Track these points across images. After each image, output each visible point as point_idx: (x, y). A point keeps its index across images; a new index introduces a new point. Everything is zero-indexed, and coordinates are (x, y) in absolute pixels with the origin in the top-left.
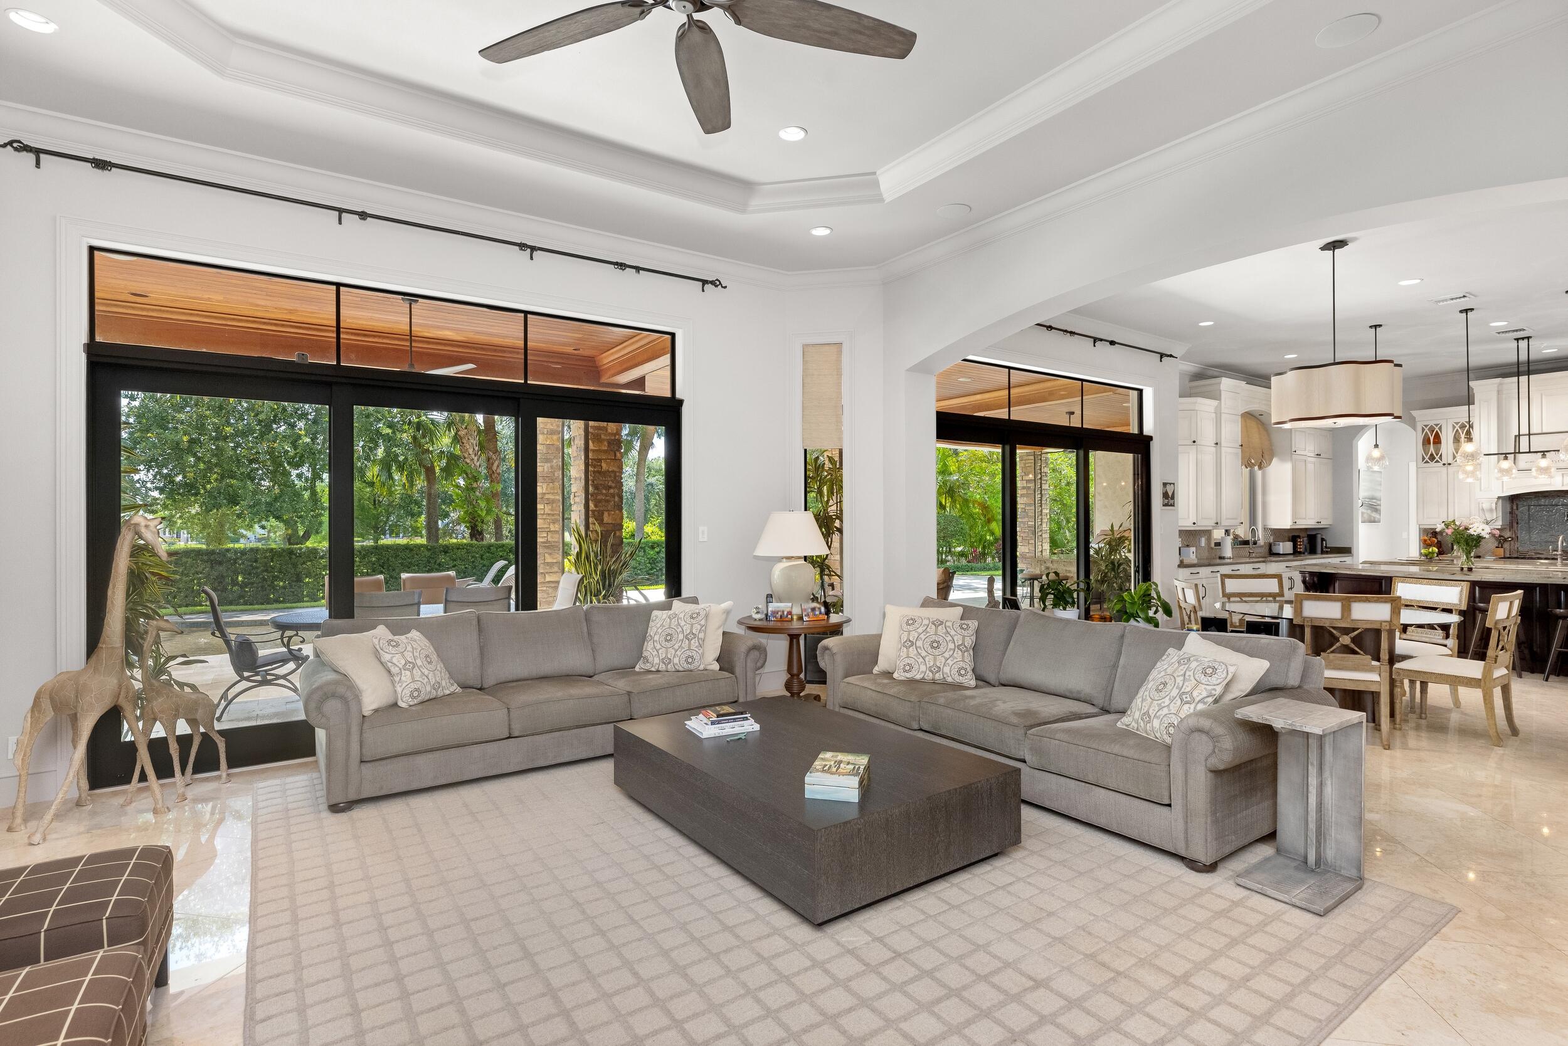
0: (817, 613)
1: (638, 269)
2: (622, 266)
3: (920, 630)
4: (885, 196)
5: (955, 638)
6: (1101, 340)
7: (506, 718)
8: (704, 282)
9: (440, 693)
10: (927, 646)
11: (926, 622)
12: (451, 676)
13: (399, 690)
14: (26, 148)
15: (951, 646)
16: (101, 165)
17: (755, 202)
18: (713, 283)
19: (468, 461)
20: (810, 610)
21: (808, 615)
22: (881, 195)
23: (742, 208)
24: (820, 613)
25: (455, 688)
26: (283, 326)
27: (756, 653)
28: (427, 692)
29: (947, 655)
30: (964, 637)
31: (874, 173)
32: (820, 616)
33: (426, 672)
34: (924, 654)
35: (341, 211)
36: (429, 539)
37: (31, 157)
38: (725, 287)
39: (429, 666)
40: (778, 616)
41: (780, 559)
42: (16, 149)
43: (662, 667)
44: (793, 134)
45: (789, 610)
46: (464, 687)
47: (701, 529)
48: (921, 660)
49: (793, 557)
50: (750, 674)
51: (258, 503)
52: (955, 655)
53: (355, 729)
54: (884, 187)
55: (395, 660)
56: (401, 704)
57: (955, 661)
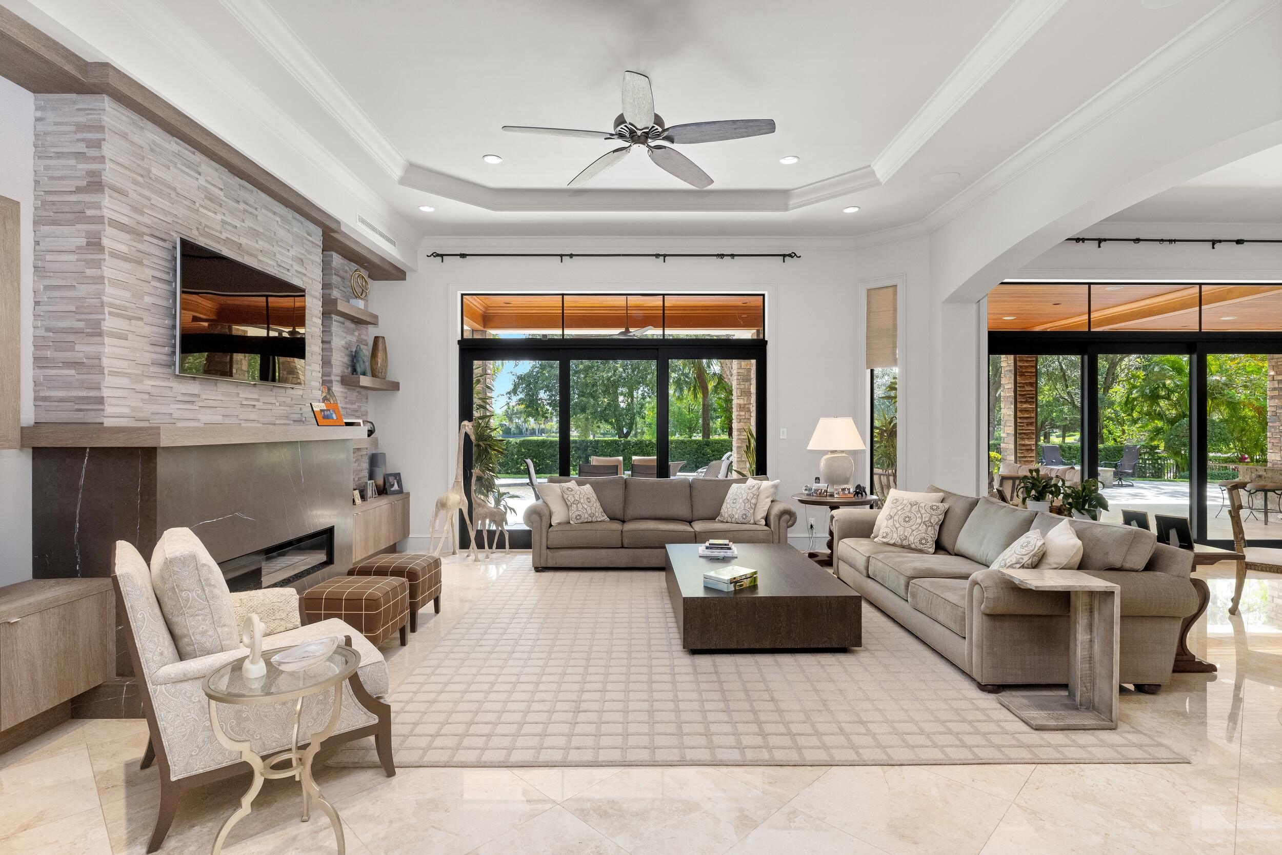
0: (847, 492)
1: (733, 256)
2: (722, 256)
3: (899, 508)
4: (881, 180)
5: (924, 516)
6: (1220, 241)
7: (620, 536)
8: (784, 256)
9: (594, 519)
10: (901, 520)
11: (905, 502)
12: (605, 511)
13: (570, 514)
14: (438, 255)
15: (919, 521)
16: (463, 256)
17: (792, 202)
18: (790, 255)
19: (726, 380)
20: (840, 490)
21: (838, 493)
22: (878, 180)
23: (786, 208)
24: (849, 493)
25: (605, 518)
26: (574, 310)
27: (786, 517)
28: (585, 517)
29: (913, 528)
30: (932, 515)
31: (869, 166)
32: (849, 495)
33: (586, 507)
34: (897, 525)
35: (561, 256)
36: (703, 436)
37: (440, 258)
38: (800, 257)
39: (588, 504)
40: (818, 493)
41: (825, 452)
42: (434, 256)
43: (729, 520)
44: (790, 161)
45: (825, 489)
46: (610, 519)
47: (782, 430)
48: (895, 529)
49: (836, 451)
50: (782, 531)
51: (596, 411)
52: (920, 528)
53: (544, 531)
54: (878, 175)
55: (569, 499)
56: (571, 522)
57: (919, 532)
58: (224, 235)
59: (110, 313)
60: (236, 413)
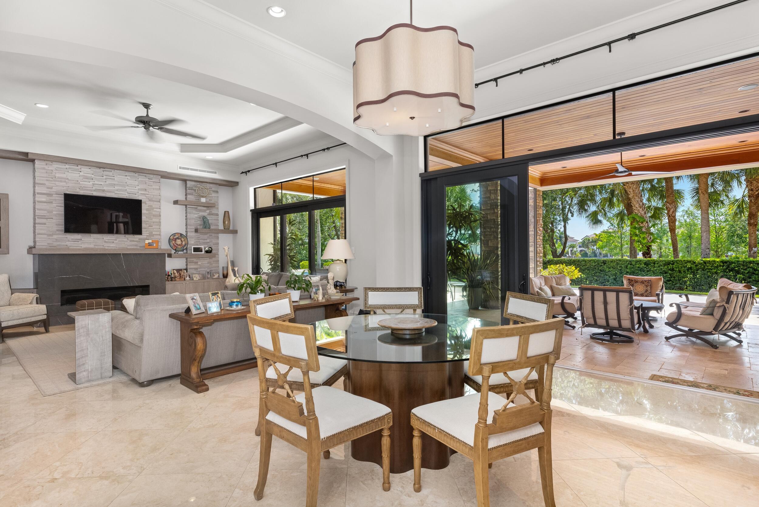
1: (328, 149)
37: (245, 174)
58: (94, 188)
59: (38, 218)
60: (103, 244)
